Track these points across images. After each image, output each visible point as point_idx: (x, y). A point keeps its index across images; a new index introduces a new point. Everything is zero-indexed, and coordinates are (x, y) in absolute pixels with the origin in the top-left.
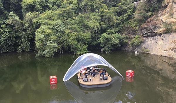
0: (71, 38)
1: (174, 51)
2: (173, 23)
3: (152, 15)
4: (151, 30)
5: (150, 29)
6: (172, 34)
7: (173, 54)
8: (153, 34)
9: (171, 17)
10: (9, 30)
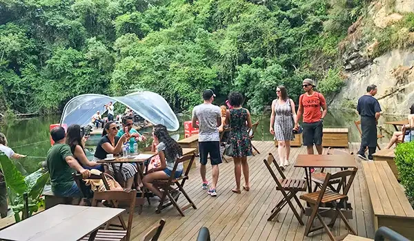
0: (179, 78)
1: (395, 96)
2: (393, 26)
3: (358, 14)
4: (356, 51)
5: (353, 50)
6: (392, 53)
7: (394, 107)
8: (362, 60)
9: (390, 11)
10: (90, 70)
